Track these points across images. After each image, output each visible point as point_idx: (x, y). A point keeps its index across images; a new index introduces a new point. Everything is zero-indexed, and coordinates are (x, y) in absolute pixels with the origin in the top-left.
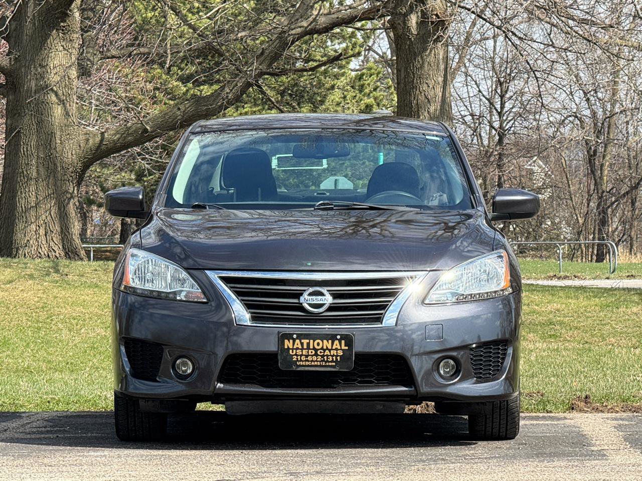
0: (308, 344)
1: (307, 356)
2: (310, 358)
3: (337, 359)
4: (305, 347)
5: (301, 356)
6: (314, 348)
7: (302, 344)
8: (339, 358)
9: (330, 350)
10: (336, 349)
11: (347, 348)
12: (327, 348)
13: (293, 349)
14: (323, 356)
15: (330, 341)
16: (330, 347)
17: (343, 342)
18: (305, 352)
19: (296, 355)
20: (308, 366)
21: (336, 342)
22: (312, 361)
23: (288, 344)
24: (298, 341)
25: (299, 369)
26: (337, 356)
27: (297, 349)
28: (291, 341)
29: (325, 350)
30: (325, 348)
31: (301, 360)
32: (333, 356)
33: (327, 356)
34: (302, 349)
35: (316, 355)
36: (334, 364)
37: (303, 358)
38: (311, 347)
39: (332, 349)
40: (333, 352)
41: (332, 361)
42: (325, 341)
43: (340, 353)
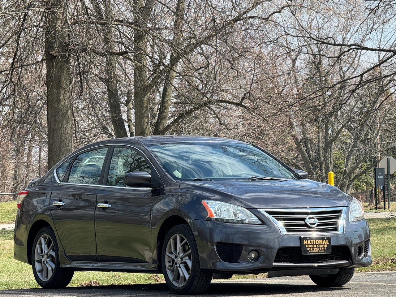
0: (313, 242)
1: (313, 248)
2: (314, 249)
3: (325, 249)
4: (312, 243)
5: (311, 248)
6: (316, 244)
7: (311, 242)
9: (322, 245)
10: (324, 244)
11: (329, 243)
12: (321, 244)
13: (307, 245)
14: (319, 248)
15: (322, 240)
17: (327, 240)
18: (312, 246)
19: (309, 247)
20: (314, 252)
21: (324, 241)
22: (315, 250)
23: (305, 242)
24: (309, 241)
25: (310, 254)
26: (325, 247)
27: (309, 244)
28: (306, 241)
29: (320, 245)
31: (311, 250)
32: (323, 247)
33: (321, 247)
34: (311, 244)
35: (317, 247)
36: (324, 251)
37: (312, 249)
38: (315, 244)
40: (323, 246)
41: (323, 250)
42: (320, 240)
43: (326, 246)
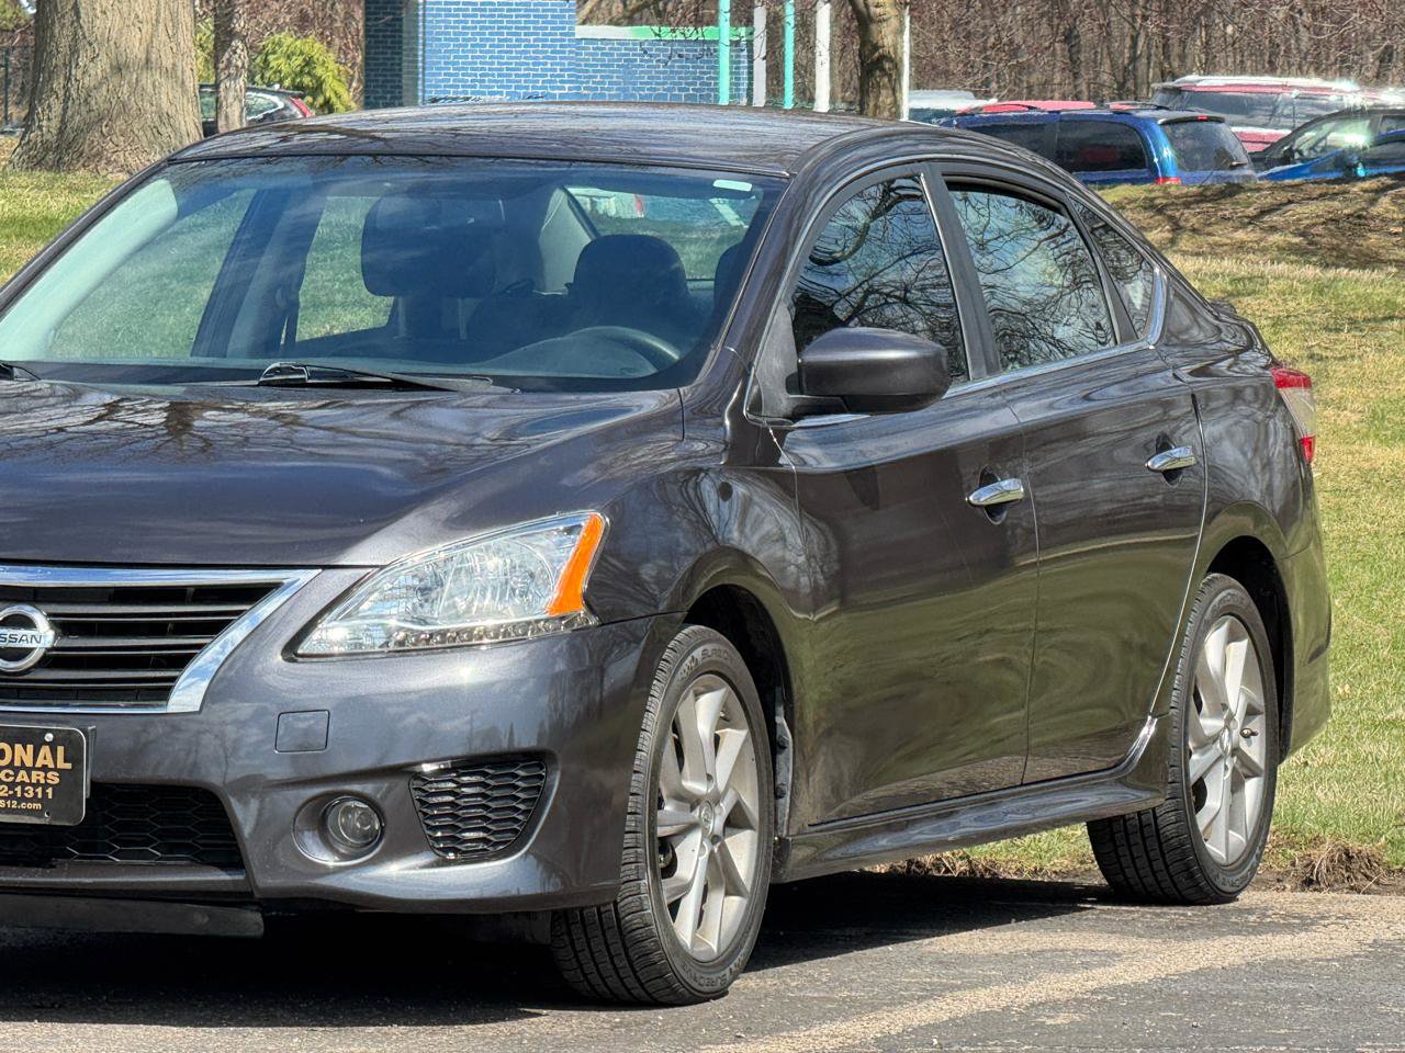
3: (44, 793)
8: (50, 791)
9: (29, 771)
10: (45, 768)
11: (68, 766)
12: (23, 766)
14: (12, 786)
15: (30, 747)
16: (29, 764)
17: (60, 750)
21: (45, 750)
26: (46, 786)
29: (16, 770)
30: (17, 763)
32: (35, 786)
33: (23, 784)
36: (39, 806)
39: (34, 768)
40: (36, 776)
41: (34, 799)
42: (18, 747)
43: (54, 778)
